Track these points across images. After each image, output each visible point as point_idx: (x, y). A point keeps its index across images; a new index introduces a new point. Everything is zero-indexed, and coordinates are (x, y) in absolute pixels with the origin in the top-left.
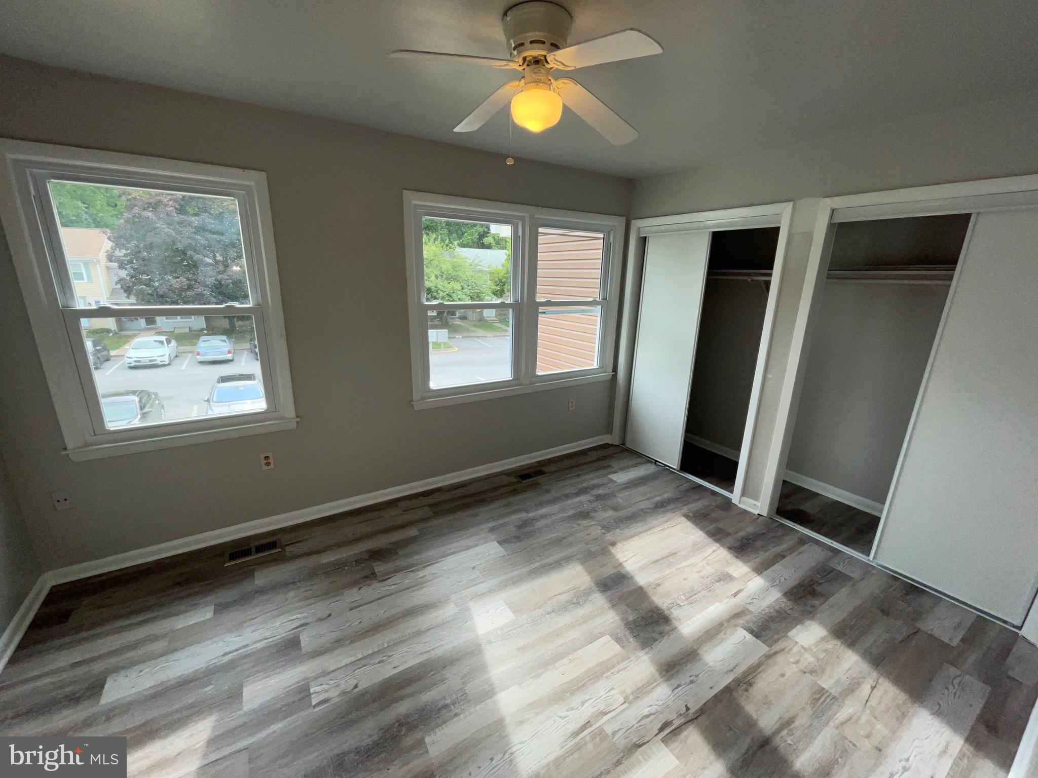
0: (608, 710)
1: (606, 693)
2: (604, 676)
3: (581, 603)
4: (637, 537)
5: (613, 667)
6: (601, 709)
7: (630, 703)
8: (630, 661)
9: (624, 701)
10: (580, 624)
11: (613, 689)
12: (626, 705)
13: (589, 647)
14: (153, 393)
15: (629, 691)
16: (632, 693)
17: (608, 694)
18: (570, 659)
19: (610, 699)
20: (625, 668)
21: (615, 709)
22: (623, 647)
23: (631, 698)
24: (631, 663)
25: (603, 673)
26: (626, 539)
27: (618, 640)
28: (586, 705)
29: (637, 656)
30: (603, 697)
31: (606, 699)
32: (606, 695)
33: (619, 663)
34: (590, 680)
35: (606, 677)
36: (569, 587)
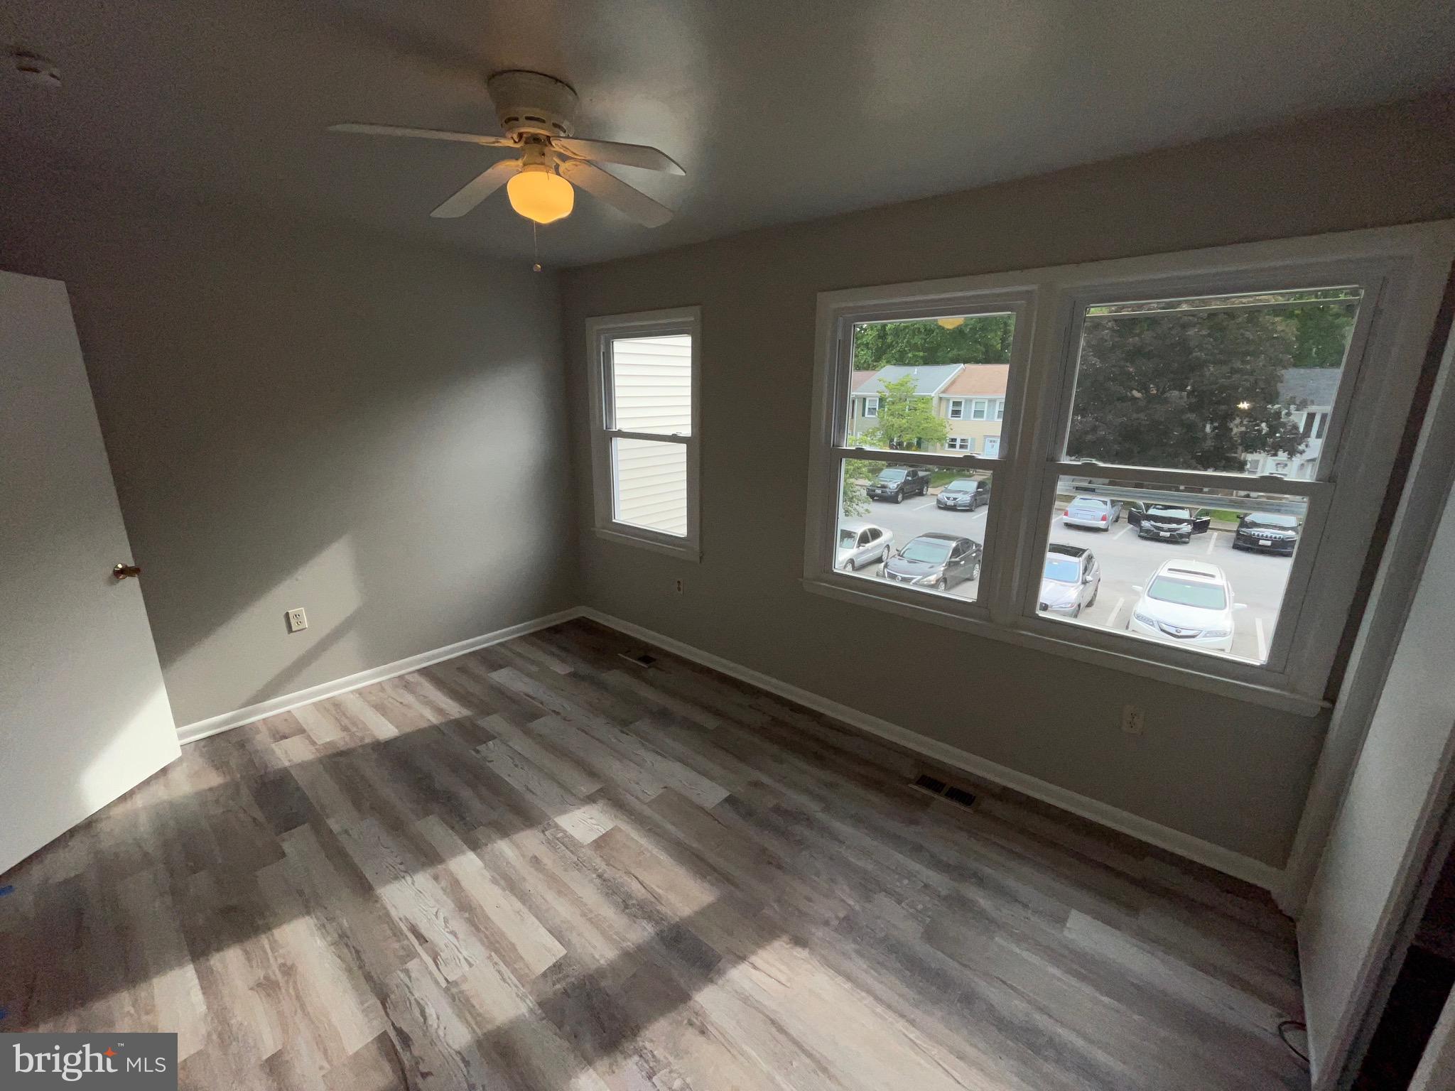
0: (440, 961)
1: (466, 959)
2: (493, 954)
3: (627, 911)
4: (848, 985)
5: (507, 964)
6: (441, 954)
7: (447, 990)
8: (516, 986)
9: (450, 980)
10: (584, 915)
11: (470, 965)
12: (444, 984)
13: (543, 931)
14: (976, 544)
15: (464, 987)
16: (462, 992)
17: (462, 960)
18: (520, 910)
19: (457, 964)
20: (504, 980)
21: (439, 970)
22: (544, 975)
23: (454, 990)
24: (514, 988)
25: (496, 951)
26: (827, 963)
27: (557, 967)
28: (451, 937)
29: (527, 997)
30: (459, 954)
31: (456, 958)
32: (461, 958)
33: (514, 971)
34: (487, 937)
35: (491, 956)
36: (660, 891)
